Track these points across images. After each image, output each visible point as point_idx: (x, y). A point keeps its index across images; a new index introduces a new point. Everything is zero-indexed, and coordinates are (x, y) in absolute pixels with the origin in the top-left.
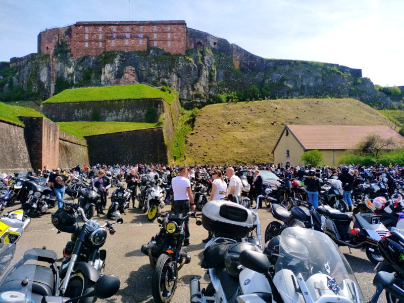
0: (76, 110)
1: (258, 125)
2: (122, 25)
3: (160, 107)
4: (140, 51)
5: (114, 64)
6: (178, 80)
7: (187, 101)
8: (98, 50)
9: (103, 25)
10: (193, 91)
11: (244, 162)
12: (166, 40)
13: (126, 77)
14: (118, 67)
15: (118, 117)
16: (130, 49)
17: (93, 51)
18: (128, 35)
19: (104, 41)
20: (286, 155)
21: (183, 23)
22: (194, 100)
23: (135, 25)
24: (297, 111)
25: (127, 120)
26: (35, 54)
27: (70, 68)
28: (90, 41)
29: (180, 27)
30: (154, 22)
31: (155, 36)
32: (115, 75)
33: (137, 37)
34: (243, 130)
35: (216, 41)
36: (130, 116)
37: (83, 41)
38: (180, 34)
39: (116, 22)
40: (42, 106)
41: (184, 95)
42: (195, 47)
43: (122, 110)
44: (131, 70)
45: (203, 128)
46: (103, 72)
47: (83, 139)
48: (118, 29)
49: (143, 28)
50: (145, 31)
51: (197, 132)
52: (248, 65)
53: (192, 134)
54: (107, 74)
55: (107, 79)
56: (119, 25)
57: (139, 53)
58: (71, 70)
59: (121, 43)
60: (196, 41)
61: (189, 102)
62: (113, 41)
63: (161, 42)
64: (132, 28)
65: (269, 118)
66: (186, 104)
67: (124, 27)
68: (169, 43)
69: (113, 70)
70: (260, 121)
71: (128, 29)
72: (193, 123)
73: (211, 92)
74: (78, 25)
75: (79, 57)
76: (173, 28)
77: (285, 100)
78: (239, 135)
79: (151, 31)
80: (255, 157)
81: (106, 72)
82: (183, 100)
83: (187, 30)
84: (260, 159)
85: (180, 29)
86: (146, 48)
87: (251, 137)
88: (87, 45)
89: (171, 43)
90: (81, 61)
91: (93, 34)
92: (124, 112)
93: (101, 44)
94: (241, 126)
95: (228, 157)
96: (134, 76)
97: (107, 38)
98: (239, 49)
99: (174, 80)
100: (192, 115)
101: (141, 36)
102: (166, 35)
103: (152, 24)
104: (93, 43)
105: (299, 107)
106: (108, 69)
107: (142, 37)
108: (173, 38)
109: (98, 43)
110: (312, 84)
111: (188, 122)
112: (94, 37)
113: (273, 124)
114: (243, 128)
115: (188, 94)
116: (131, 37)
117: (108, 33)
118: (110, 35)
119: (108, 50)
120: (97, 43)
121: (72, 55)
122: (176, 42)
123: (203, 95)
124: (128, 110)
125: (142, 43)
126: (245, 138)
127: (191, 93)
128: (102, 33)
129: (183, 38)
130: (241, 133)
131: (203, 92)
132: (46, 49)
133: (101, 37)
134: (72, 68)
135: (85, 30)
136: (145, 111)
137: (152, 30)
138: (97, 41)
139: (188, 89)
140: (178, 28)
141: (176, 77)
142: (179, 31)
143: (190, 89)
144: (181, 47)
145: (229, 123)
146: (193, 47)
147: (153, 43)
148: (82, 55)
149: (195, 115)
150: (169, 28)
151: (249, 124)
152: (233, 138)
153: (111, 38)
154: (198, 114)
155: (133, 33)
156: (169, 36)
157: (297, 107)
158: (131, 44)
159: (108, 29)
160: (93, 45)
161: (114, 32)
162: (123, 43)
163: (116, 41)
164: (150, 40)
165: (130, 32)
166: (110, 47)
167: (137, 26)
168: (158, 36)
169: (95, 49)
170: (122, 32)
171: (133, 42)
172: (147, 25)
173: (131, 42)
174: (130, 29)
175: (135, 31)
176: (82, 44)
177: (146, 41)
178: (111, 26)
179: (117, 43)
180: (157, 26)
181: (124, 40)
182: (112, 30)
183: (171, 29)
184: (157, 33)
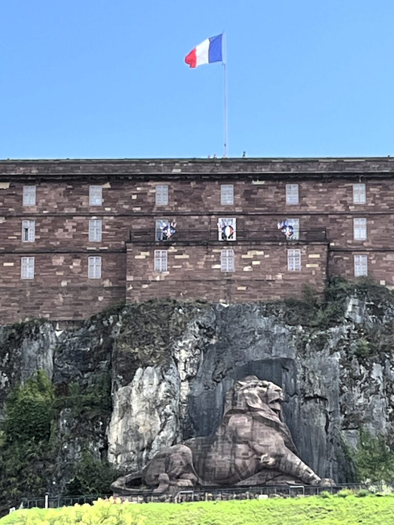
2: (199, 178)
8: (85, 296)
9: (108, 178)
16: (242, 295)
17: (59, 298)
19: (113, 254)
23: (262, 177)
30: (356, 162)
31: (360, 232)
33: (278, 240)
37: (12, 252)
46: (118, 405)
49: (302, 195)
50: (312, 208)
54: (139, 416)
56: (183, 179)
59: (201, 264)
63: (391, 257)
64: (247, 195)
67: (209, 186)
69: (170, 394)
79: (339, 208)
81: (136, 406)
86: (321, 288)
91: (58, 218)
93: (95, 268)
103: (342, 173)
104: (59, 261)
109: (84, 264)
112: (65, 233)
117: (129, 215)
118: (140, 224)
119: (136, 299)
120: (76, 263)
125: (299, 268)
128: (100, 216)
133: (95, 232)
135: (20, 199)
137: (345, 203)
138: (79, 252)
147: (351, 263)
155: (252, 218)
158: (246, 269)
159: (134, 197)
160: (59, 268)
161: (158, 208)
162: (208, 263)
163: (177, 257)
164: (336, 250)
165: (238, 210)
166: (145, 282)
167: (270, 183)
168: (373, 232)
169: (68, 288)
170: (201, 209)
171: (256, 258)
172: (319, 178)
173: (249, 262)
174: (238, 197)
175: (264, 206)
176: (6, 264)
177: (318, 256)
178: (148, 181)
179: (179, 262)
180: (369, 182)
181: (215, 251)
182: (150, 200)
184: (369, 215)
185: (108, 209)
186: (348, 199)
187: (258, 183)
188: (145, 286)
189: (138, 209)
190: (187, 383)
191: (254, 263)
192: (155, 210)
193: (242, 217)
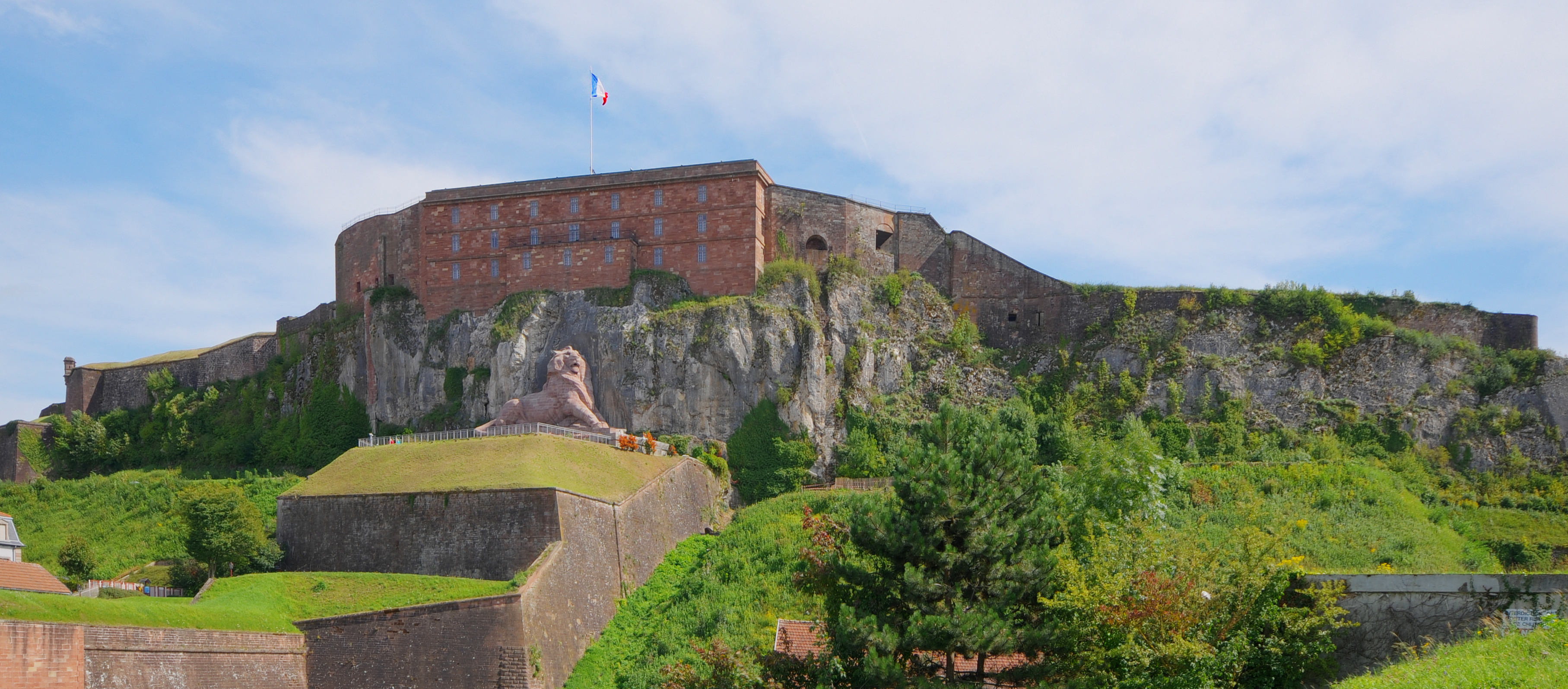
2: (558, 192)
4: (604, 290)
5: (521, 340)
8: (489, 290)
9: (500, 197)
12: (693, 242)
16: (576, 284)
17: (473, 294)
18: (573, 232)
19: (503, 258)
21: (750, 172)
23: (595, 189)
26: (330, 305)
27: (413, 355)
28: (464, 259)
29: (739, 189)
31: (659, 228)
32: (526, 380)
33: (605, 237)
35: (889, 228)
37: (446, 260)
38: (739, 212)
39: (539, 183)
42: (797, 255)
46: (492, 372)
47: (297, 631)
48: (545, 210)
49: (622, 201)
50: (627, 213)
54: (502, 379)
56: (547, 195)
57: (603, 295)
58: (415, 363)
59: (551, 262)
60: (800, 232)
62: (528, 256)
63: (678, 248)
64: (587, 204)
67: (563, 199)
68: (702, 253)
69: (519, 362)
71: (574, 206)
74: (431, 202)
75: (436, 316)
76: (716, 194)
79: (645, 211)
81: (500, 372)
83: (768, 195)
85: (739, 193)
86: (627, 276)
88: (456, 272)
89: (708, 250)
90: (439, 332)
91: (473, 232)
93: (494, 269)
97: (512, 245)
99: (708, 395)
101: (615, 228)
102: (694, 222)
103: (647, 182)
104: (474, 264)
106: (504, 360)
107: (617, 234)
108: (715, 233)
109: (488, 266)
112: (477, 243)
116: (582, 237)
117: (512, 226)
118: (521, 233)
119: (511, 291)
120: (484, 266)
121: (419, 310)
122: (725, 246)
125: (613, 259)
128: (497, 228)
129: (749, 230)
132: (354, 289)
133: (495, 241)
134: (419, 352)
135: (450, 220)
137: (648, 206)
138: (484, 257)
140: (733, 193)
141: (716, 382)
142: (736, 201)
144: (739, 265)
147: (652, 255)
148: (443, 308)
150: (702, 194)
153: (525, 244)
155: (589, 223)
156: (702, 223)
158: (579, 264)
159: (517, 212)
160: (474, 270)
161: (533, 220)
162: (556, 261)
163: (537, 257)
164: (643, 245)
165: (581, 217)
166: (517, 278)
167: (601, 193)
168: (667, 228)
169: (480, 285)
170: (558, 218)
171: (585, 255)
172: (631, 187)
173: (580, 257)
174: (581, 207)
175: (597, 213)
176: (444, 270)
177: (624, 251)
178: (525, 198)
179: (538, 261)
180: (665, 188)
181: (560, 251)
182: (527, 214)
183: (710, 198)
184: (665, 214)
185: (502, 223)
186: (652, 202)
187: (594, 194)
188: (518, 281)
189: (520, 221)
190: (536, 353)
191: (584, 259)
192: (530, 222)
193: (583, 223)
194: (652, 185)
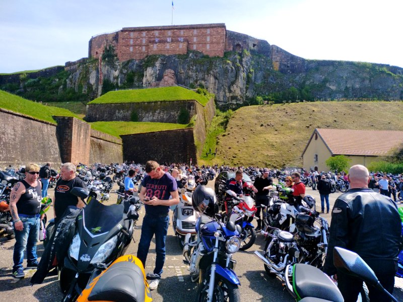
0: (117, 111)
1: (292, 128)
2: (164, 29)
3: (193, 109)
4: (180, 55)
5: (155, 67)
6: (215, 83)
7: (223, 103)
8: (142, 54)
9: (146, 30)
10: (230, 93)
11: (274, 164)
12: (205, 43)
13: (166, 80)
14: (159, 70)
15: (154, 118)
16: (171, 53)
17: (137, 55)
18: (169, 40)
19: (147, 46)
20: (315, 160)
21: (223, 26)
22: (231, 102)
23: (176, 29)
24: (335, 114)
25: (162, 121)
26: (87, 59)
27: (116, 71)
28: (134, 46)
29: (220, 30)
30: (194, 25)
31: (195, 40)
32: (156, 77)
33: (178, 41)
34: (276, 132)
35: (256, 43)
36: (165, 117)
37: (128, 46)
38: (219, 36)
39: (159, 27)
40: (88, 106)
41: (220, 96)
42: (233, 48)
43: (158, 111)
44: (170, 73)
45: (235, 130)
46: (145, 75)
47: (120, 137)
48: (160, 34)
49: (184, 32)
50: (186, 35)
51: (229, 134)
52: (288, 67)
53: (224, 135)
54: (148, 77)
55: (148, 81)
56: (161, 30)
57: (179, 56)
58: (116, 73)
59: (163, 47)
60: (234, 43)
61: (225, 104)
62: (155, 45)
63: (201, 45)
64: (173, 33)
65: (305, 120)
66: (222, 105)
67: (166, 31)
68: (208, 47)
69: (154, 73)
70: (294, 124)
71: (169, 33)
72: (226, 125)
73: (248, 94)
74: (124, 30)
75: (124, 61)
77: (324, 102)
78: (272, 137)
79: (191, 35)
80: (286, 161)
81: (148, 75)
82: (219, 101)
83: (226, 33)
84: (291, 162)
85: (219, 31)
86: (186, 52)
87: (283, 140)
88: (131, 49)
89: (210, 46)
90: (126, 65)
91: (137, 39)
92: (159, 113)
93: (144, 49)
94: (274, 128)
95: (258, 160)
96: (172, 78)
97: (150, 42)
98: (279, 50)
99: (211, 82)
100: (226, 117)
101: (182, 39)
102: (206, 38)
103: (192, 28)
104: (137, 47)
105: (339, 110)
106: (150, 72)
107: (182, 41)
108: (212, 41)
109: (142, 48)
110: (357, 86)
111: (222, 124)
112: (138, 42)
113: (308, 127)
114: (276, 130)
115: (225, 96)
116: (172, 41)
117: (150, 38)
118: (152, 40)
119: (150, 54)
120: (140, 48)
121: (118, 59)
122: (215, 45)
123: (239, 97)
124: (163, 111)
125: (182, 47)
126: (277, 141)
127: (228, 94)
128: (145, 38)
129: (222, 41)
130: (273, 136)
131: (240, 93)
132: (95, 54)
133: (144, 42)
134: (117, 71)
135: (130, 35)
136: (179, 112)
138: (141, 46)
139: (224, 91)
140: (217, 31)
141: (214, 79)
142: (218, 33)
143: (227, 91)
144: (219, 50)
145: (262, 125)
146: (231, 49)
147: (193, 47)
148: (127, 59)
149: (229, 116)
150: (208, 31)
151: (283, 127)
152: (265, 140)
153: (154, 42)
154: (232, 116)
155: (174, 37)
156: (208, 39)
157: (336, 110)
158: (171, 48)
159: (152, 34)
160: (137, 49)
163: (158, 46)
164: (190, 44)
165: (171, 36)
167: (178, 30)
168: (197, 40)
169: (139, 53)
170: (165, 36)
172: (187, 29)
175: (176, 35)
176: (127, 48)
177: (185, 45)
178: (154, 31)
180: (198, 29)
181: (166, 44)
182: (154, 34)
183: (211, 32)
184: (197, 36)
186: (193, 33)
188: (152, 52)
189: (152, 36)
191: (173, 46)
192: (155, 37)
194: (194, 28)
